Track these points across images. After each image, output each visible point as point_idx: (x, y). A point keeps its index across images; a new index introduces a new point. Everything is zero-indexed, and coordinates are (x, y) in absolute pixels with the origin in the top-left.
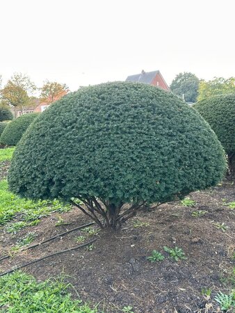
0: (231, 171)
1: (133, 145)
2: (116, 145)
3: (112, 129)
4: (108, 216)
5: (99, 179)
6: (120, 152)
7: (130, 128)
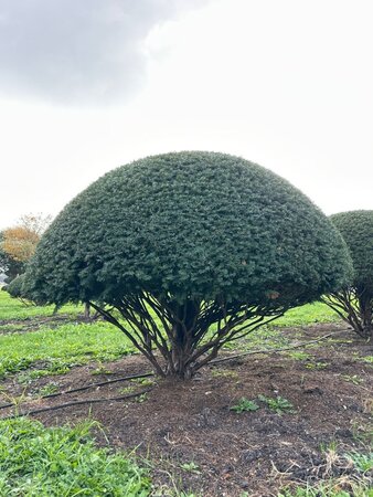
0: (365, 324)
1: (206, 209)
2: (181, 208)
3: (177, 189)
4: (173, 356)
5: (152, 254)
6: (186, 217)
7: (203, 188)
